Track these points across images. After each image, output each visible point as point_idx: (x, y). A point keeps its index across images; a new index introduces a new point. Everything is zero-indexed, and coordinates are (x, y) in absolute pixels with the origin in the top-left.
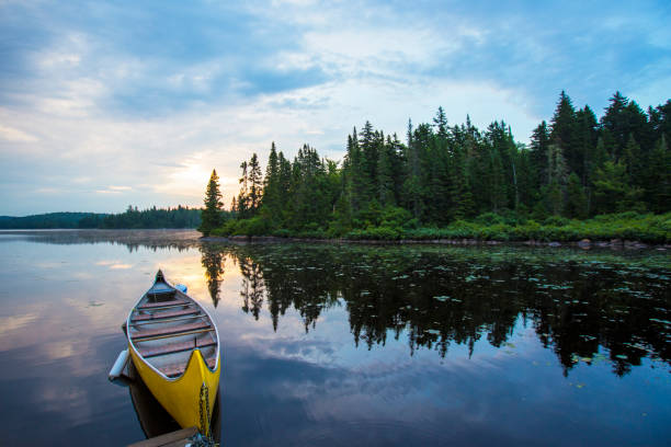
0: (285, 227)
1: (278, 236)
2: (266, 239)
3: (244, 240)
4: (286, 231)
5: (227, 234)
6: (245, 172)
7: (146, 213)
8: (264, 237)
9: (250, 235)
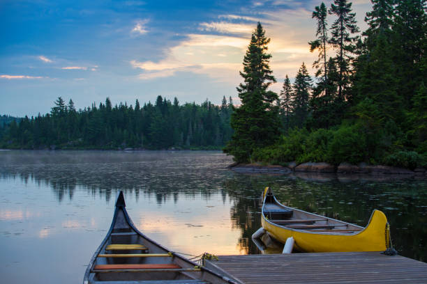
0: (409, 146)
1: (396, 164)
2: (369, 172)
3: (323, 172)
4: (414, 154)
5: (285, 159)
6: (322, 26)
7: (91, 114)
8: (364, 166)
9: (335, 162)
